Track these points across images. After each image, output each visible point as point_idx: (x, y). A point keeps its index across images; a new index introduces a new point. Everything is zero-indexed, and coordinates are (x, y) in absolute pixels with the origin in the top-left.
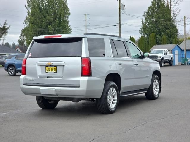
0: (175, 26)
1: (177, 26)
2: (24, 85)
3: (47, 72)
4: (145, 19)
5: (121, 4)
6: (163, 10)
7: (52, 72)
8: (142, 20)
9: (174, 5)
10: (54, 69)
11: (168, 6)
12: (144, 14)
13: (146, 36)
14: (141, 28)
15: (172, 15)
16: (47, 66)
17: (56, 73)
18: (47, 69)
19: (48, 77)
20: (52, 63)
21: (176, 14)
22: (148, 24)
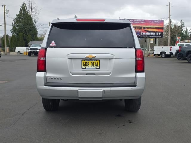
0: (36, 29)
1: (37, 29)
2: (45, 85)
3: (83, 67)
4: (15, 23)
5: (5, 10)
6: (27, 18)
7: (92, 67)
8: (13, 23)
9: (34, 15)
10: (95, 63)
11: (30, 15)
12: (14, 19)
13: (16, 34)
14: (12, 29)
15: (33, 22)
16: (85, 60)
17: (99, 68)
18: (84, 64)
19: (87, 74)
20: (94, 55)
21: (36, 21)
22: (17, 26)
